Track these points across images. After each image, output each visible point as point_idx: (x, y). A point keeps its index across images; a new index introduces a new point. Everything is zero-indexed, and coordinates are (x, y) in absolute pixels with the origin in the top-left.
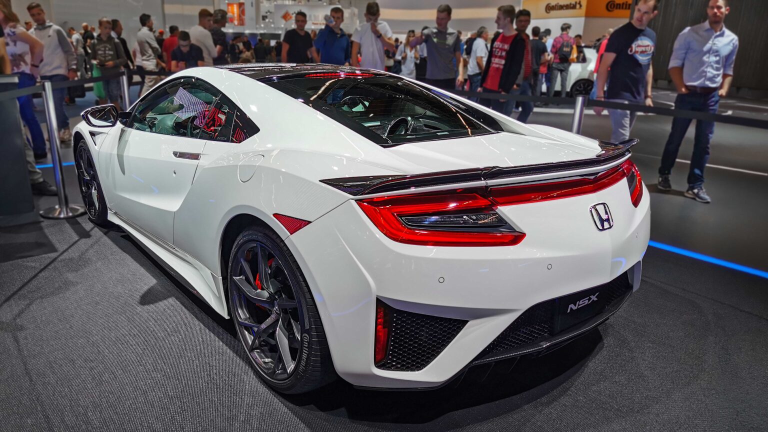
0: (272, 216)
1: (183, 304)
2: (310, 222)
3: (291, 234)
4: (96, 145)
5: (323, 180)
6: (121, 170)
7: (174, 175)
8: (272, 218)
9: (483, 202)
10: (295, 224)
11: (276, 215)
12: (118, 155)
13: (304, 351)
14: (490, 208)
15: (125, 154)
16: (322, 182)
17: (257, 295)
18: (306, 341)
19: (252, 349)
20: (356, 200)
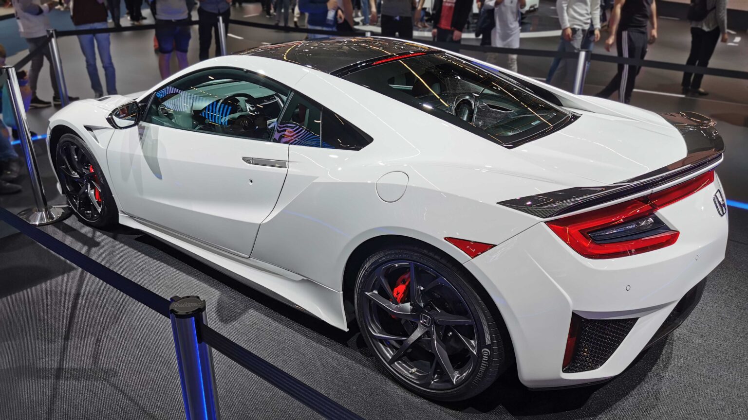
0: (443, 239)
1: (267, 315)
2: (495, 246)
3: (472, 258)
4: (98, 142)
5: (500, 202)
6: (154, 173)
7: (251, 184)
8: (444, 242)
9: (646, 207)
10: (476, 248)
11: (447, 239)
12: (146, 157)
13: (483, 364)
14: (651, 213)
15: (160, 156)
16: (501, 204)
17: (401, 310)
18: (486, 355)
19: (391, 362)
20: (545, 222)
